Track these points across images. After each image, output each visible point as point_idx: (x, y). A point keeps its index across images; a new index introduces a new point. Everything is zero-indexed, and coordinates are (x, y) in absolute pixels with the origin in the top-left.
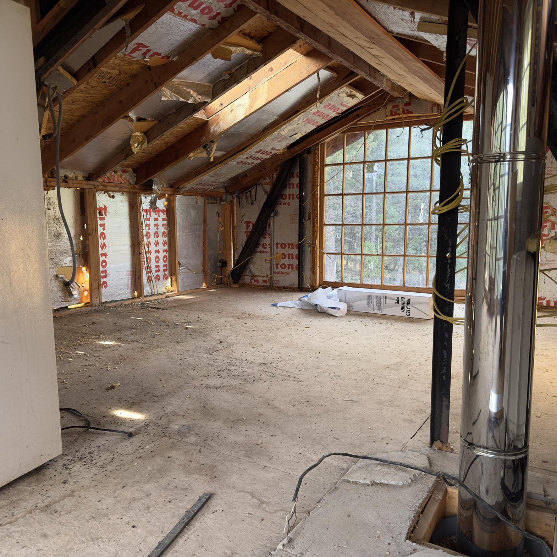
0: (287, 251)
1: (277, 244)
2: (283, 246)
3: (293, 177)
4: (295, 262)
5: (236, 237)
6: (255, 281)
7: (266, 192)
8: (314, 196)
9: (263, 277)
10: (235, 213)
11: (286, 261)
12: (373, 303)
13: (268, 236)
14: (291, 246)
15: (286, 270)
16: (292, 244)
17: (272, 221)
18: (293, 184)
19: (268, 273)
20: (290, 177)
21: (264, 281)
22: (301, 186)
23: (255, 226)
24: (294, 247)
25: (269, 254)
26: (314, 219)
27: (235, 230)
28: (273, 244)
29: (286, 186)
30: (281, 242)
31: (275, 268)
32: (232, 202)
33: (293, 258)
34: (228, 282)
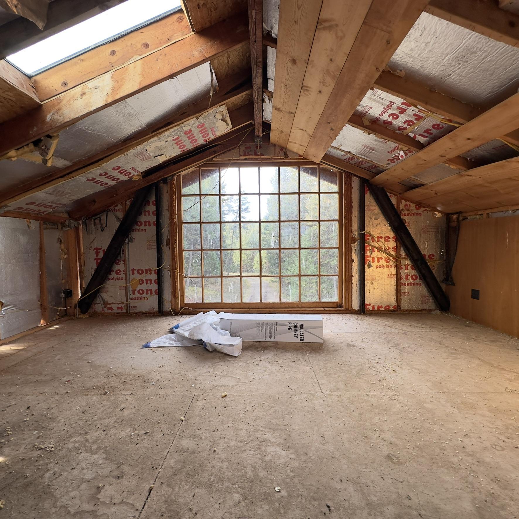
0: (144, 277)
1: (133, 270)
2: (140, 272)
3: (149, 205)
4: (154, 287)
5: (83, 265)
6: (108, 309)
7: (118, 219)
8: (172, 223)
9: (118, 304)
10: (81, 239)
11: (144, 287)
12: (263, 331)
13: (122, 262)
14: (148, 271)
15: (145, 295)
16: (150, 270)
17: (127, 247)
18: (149, 212)
19: (124, 300)
20: (145, 205)
21: (118, 308)
22: (158, 214)
23: (107, 253)
24: (153, 272)
25: (124, 280)
26: (173, 245)
27: (82, 257)
28: (128, 270)
29: (141, 214)
30: (137, 268)
31: (132, 294)
32: (77, 229)
33: (151, 283)
34: (74, 312)
